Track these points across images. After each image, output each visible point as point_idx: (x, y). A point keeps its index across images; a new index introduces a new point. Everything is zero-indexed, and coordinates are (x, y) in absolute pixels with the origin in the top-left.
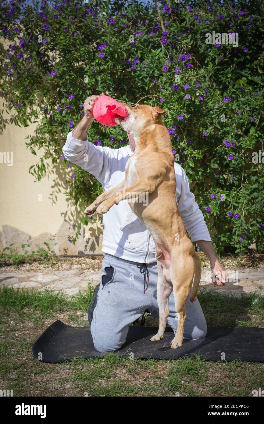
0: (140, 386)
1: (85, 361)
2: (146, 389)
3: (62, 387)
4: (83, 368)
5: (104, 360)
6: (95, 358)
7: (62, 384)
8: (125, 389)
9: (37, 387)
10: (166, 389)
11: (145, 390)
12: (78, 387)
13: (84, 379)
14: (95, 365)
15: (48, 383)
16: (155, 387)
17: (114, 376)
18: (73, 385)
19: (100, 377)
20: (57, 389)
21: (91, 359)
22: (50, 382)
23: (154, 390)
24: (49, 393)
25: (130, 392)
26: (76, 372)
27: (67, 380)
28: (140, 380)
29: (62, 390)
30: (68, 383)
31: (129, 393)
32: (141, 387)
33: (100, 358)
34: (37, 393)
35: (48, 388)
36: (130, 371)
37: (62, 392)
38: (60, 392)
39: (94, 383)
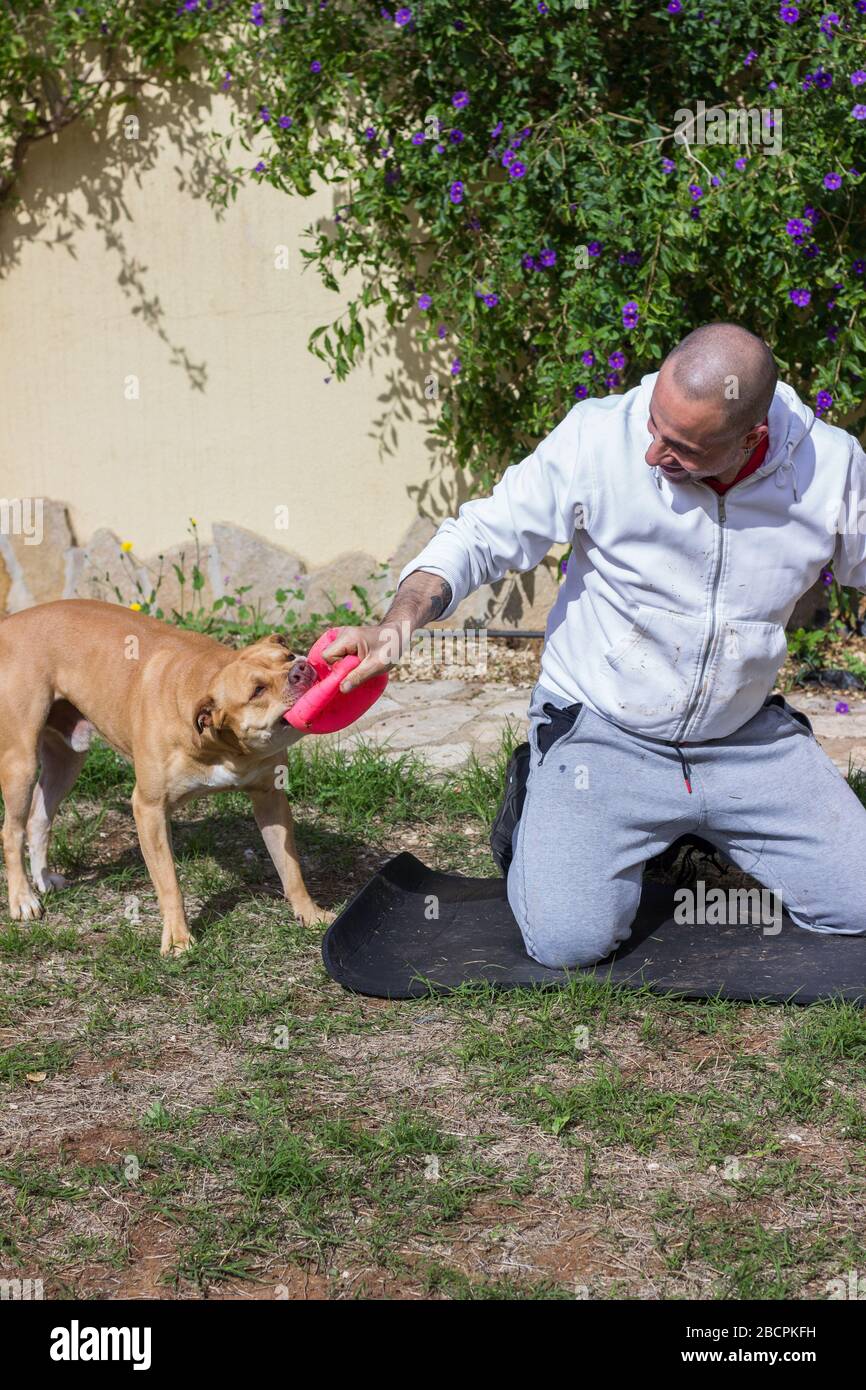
0: (686, 1092)
1: (496, 996)
2: (704, 1101)
3: (422, 1083)
4: (491, 1019)
5: (560, 996)
6: (532, 988)
7: (421, 1071)
8: (636, 1099)
9: (340, 1079)
10: (773, 1106)
11: (702, 1105)
12: (476, 1087)
13: (498, 1060)
14: (533, 1013)
15: (373, 1065)
16: (736, 1097)
17: (596, 1051)
18: (461, 1077)
19: (549, 1052)
20: (407, 1089)
21: (518, 991)
22: (382, 1065)
23: (733, 1108)
24: (381, 1100)
25: (653, 1112)
26: (466, 1033)
27: (438, 1061)
28: (686, 1070)
29: (423, 1094)
30: (443, 1068)
31: (648, 1112)
32: (690, 1097)
33: (549, 990)
34: (340, 1100)
35: (376, 1085)
36: (649, 1037)
37: (424, 1101)
38: (416, 1097)
39: (529, 1074)
